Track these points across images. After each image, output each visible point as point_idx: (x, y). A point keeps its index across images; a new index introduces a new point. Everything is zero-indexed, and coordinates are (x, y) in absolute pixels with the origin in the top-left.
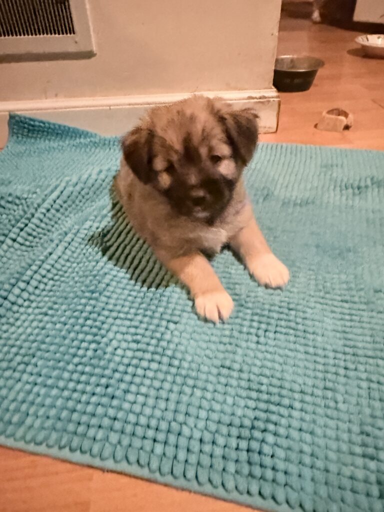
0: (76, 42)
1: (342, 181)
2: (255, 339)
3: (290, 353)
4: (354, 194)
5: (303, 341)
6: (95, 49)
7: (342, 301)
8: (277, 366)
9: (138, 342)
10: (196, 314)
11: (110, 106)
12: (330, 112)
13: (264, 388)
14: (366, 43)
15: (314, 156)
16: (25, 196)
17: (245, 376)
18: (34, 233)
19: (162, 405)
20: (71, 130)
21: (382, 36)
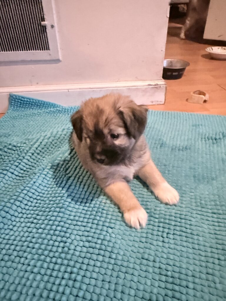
0: (50, 55)
1: (205, 135)
2: (161, 239)
3: (183, 249)
4: (213, 143)
5: (190, 240)
6: (61, 58)
7: (212, 213)
8: (176, 258)
9: (89, 242)
10: (125, 222)
11: (68, 90)
12: (194, 93)
13: (169, 273)
14: (212, 51)
15: (188, 119)
16: (19, 145)
17: (157, 265)
18: (25, 169)
19: (107, 286)
20: (46, 103)
21: (220, 47)
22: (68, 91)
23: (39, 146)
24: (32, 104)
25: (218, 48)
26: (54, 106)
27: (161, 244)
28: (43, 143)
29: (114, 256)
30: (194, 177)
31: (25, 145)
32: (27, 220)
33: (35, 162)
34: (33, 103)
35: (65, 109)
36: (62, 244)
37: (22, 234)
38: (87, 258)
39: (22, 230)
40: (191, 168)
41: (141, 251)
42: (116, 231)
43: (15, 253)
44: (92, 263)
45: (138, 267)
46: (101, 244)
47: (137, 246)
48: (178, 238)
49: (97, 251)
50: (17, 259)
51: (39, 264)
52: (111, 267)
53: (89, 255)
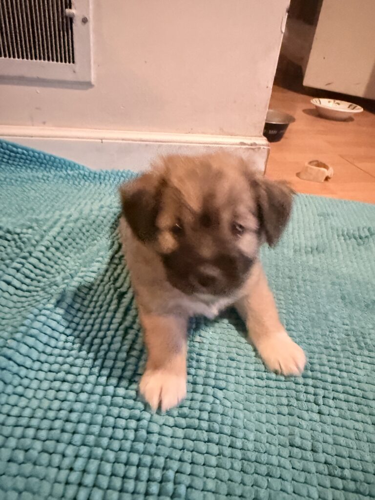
0: (74, 72)
6: (93, 81)
11: (102, 139)
21: (332, 101)
22: (102, 142)
23: (59, 233)
24: (31, 161)
25: (329, 102)
26: (72, 166)
27: (316, 417)
28: (66, 230)
29: (239, 444)
30: (343, 298)
31: (30, 231)
32: (51, 376)
33: (52, 263)
34: (34, 159)
35: (95, 174)
36: (133, 424)
37: (46, 404)
38: (188, 450)
39: (45, 397)
40: (333, 284)
41: (286, 430)
42: (231, 395)
43: (38, 445)
44: (200, 459)
45: (286, 463)
46: (209, 420)
47: (275, 422)
48: (344, 405)
49: (205, 435)
50: (45, 457)
51: (93, 466)
52: (237, 465)
53: (190, 444)
